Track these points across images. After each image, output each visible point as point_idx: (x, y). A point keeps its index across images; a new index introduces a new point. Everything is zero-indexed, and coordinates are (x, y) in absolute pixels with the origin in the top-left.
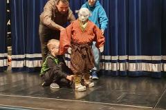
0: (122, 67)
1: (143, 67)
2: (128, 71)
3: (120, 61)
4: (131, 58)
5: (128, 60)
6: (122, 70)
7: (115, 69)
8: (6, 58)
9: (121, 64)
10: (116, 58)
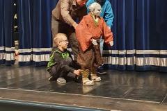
0: (129, 62)
1: (151, 62)
3: (127, 56)
4: (139, 52)
5: (135, 55)
6: (129, 64)
7: (122, 64)
9: (129, 59)
10: (123, 52)
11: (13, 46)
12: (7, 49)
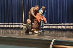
0: (61, 27)
1: (68, 27)
2: (63, 29)
3: (60, 25)
5: (63, 25)
6: (61, 28)
7: (58, 28)
8: (23, 25)
9: (61, 26)
10: (59, 24)
11: (23, 23)
12: (21, 24)
